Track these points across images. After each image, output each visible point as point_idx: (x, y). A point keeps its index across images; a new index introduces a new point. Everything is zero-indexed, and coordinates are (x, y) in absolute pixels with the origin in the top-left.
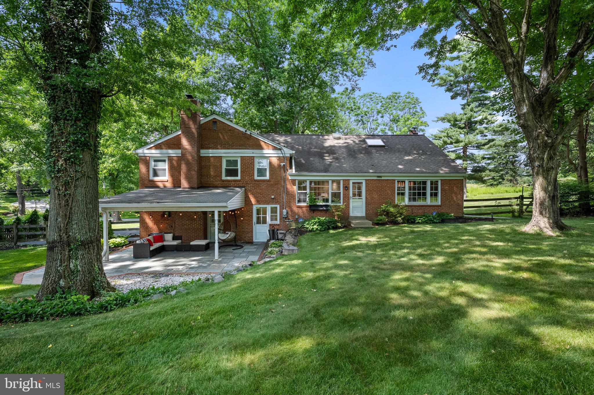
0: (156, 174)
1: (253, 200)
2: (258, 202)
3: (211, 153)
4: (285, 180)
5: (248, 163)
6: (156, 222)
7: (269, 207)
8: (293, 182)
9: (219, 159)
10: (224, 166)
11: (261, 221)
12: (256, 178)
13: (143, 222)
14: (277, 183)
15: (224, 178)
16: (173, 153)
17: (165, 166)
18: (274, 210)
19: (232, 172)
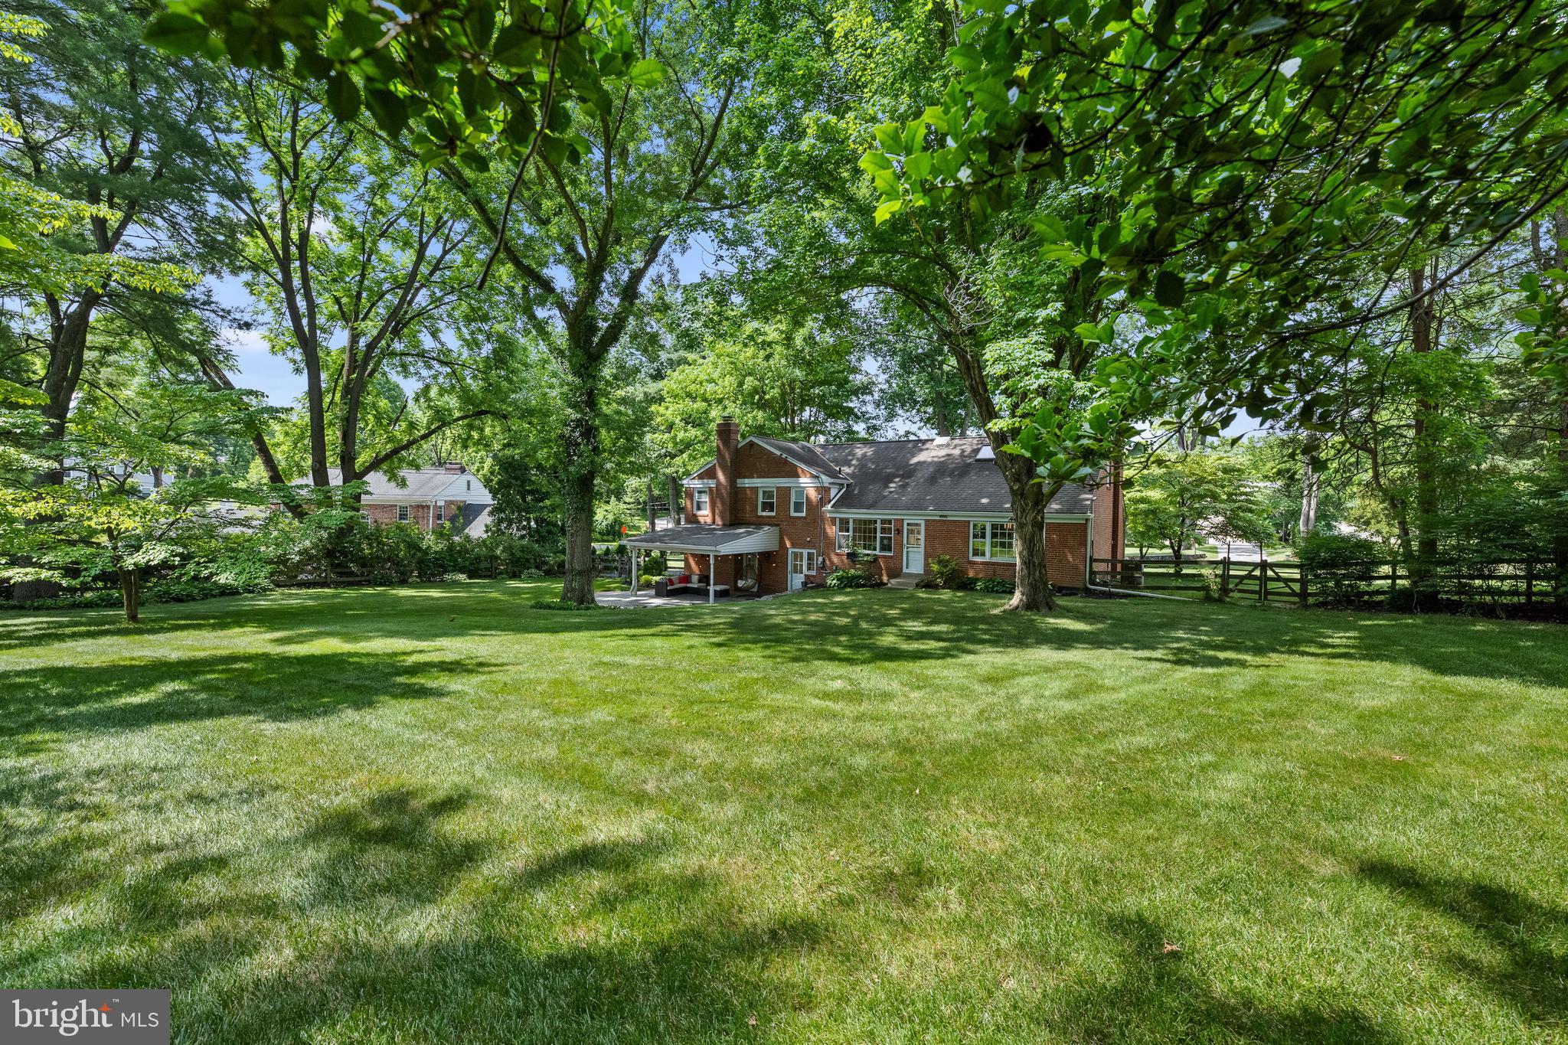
0: (699, 508)
1: (788, 544)
2: (794, 545)
3: (747, 483)
4: (823, 519)
5: (785, 493)
6: (697, 563)
7: (805, 552)
8: (833, 521)
9: (755, 490)
10: (761, 499)
11: (797, 570)
12: (793, 514)
13: (686, 560)
14: (814, 521)
15: (760, 513)
16: (712, 484)
17: (705, 498)
18: (810, 557)
19: (768, 506)
